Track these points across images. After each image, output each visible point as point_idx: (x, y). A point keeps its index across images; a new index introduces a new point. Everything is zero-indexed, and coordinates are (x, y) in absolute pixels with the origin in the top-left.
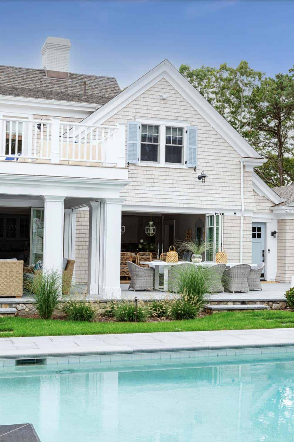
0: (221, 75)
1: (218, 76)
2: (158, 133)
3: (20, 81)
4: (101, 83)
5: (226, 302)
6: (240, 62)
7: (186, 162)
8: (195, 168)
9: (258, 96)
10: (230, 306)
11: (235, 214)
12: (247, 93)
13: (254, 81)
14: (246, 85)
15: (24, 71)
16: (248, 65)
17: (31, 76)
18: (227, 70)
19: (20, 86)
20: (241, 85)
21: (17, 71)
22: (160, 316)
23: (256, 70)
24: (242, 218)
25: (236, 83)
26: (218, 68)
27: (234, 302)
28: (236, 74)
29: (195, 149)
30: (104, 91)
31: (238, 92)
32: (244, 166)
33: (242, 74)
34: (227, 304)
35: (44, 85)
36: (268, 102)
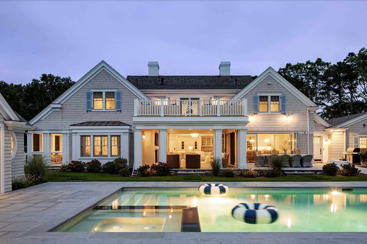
0: (307, 67)
1: (305, 67)
2: (267, 99)
3: (210, 81)
4: (244, 79)
5: (294, 171)
6: (317, 59)
7: (280, 111)
8: (285, 113)
9: (327, 74)
10: (296, 172)
11: (305, 132)
12: (322, 73)
13: (325, 67)
14: (320, 70)
15: (212, 77)
16: (322, 60)
17: (215, 79)
18: (310, 64)
19: (210, 84)
20: (318, 70)
21: (209, 78)
22: (261, 176)
23: (326, 62)
24: (308, 135)
25: (315, 70)
26: (305, 63)
27: (298, 171)
28: (315, 65)
29: (284, 105)
30: (246, 82)
31: (316, 74)
32: (309, 111)
33: (318, 65)
34: (294, 172)
35: (220, 82)
36: (333, 77)
